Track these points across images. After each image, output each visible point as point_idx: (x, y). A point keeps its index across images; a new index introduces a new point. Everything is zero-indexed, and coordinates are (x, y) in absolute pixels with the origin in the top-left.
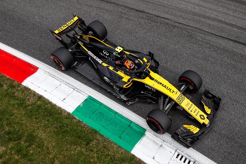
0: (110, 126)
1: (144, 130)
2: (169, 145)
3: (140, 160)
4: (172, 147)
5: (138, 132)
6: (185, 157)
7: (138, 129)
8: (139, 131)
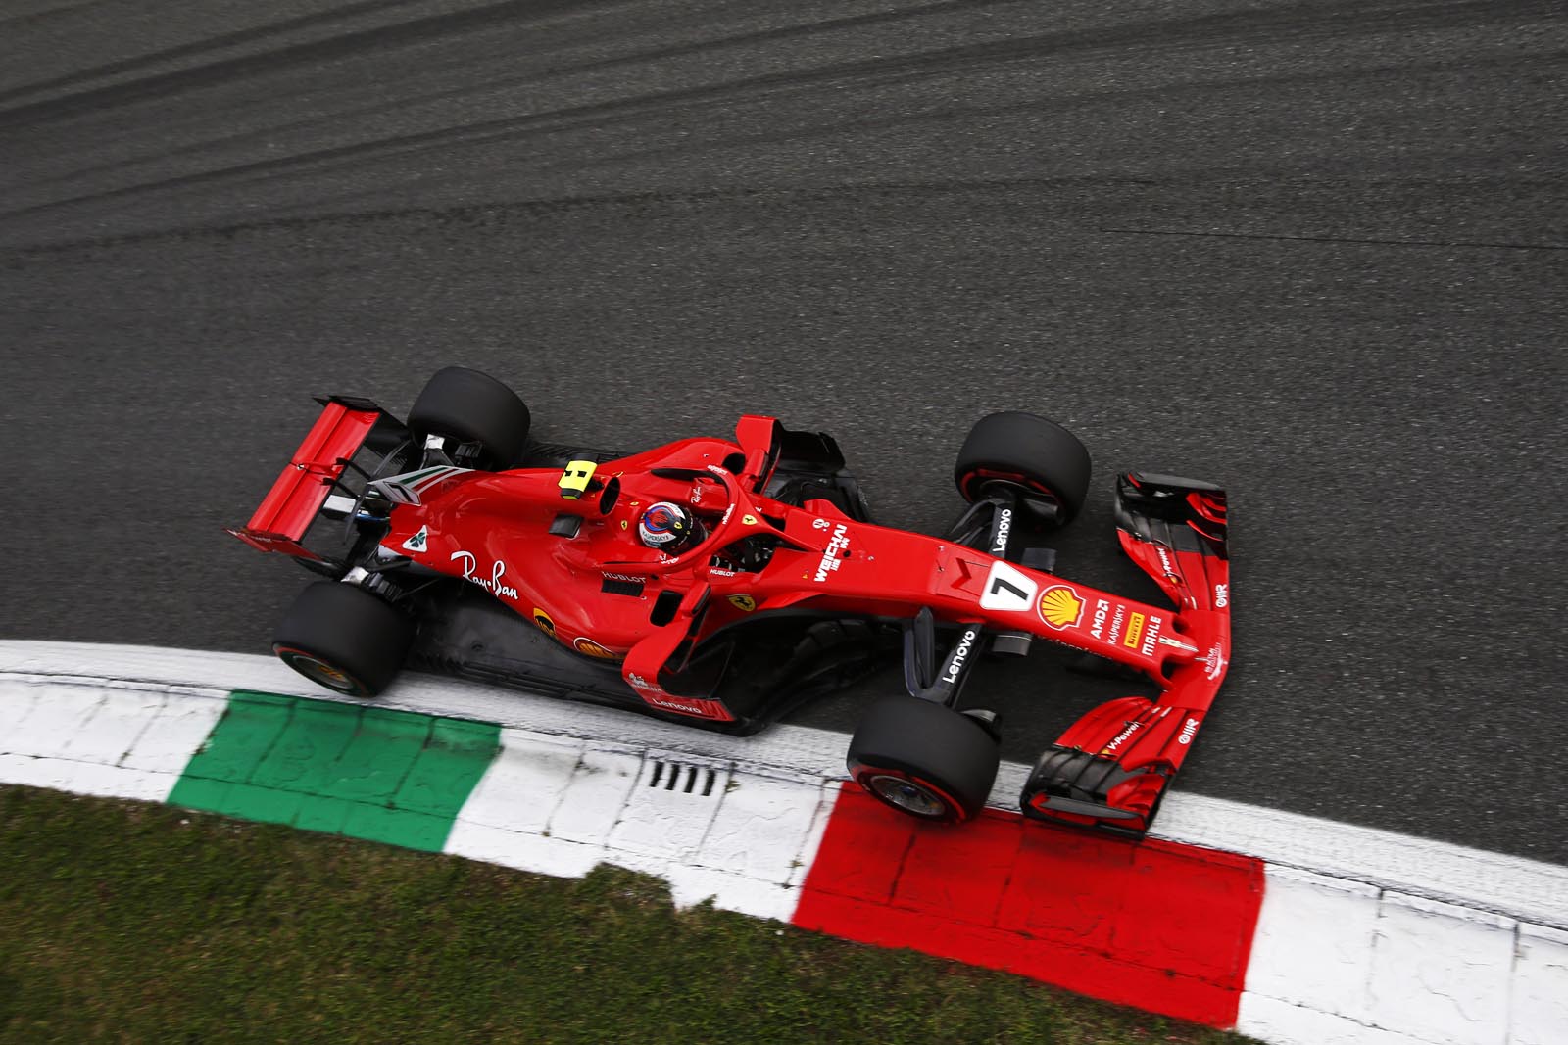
0: (344, 780)
1: (492, 729)
2: (610, 746)
3: (486, 866)
4: (621, 747)
5: (470, 748)
6: (688, 763)
7: (466, 740)
8: (473, 743)
